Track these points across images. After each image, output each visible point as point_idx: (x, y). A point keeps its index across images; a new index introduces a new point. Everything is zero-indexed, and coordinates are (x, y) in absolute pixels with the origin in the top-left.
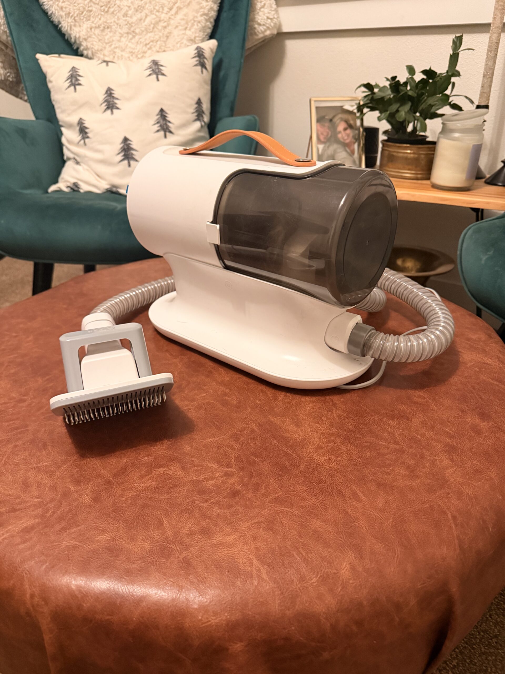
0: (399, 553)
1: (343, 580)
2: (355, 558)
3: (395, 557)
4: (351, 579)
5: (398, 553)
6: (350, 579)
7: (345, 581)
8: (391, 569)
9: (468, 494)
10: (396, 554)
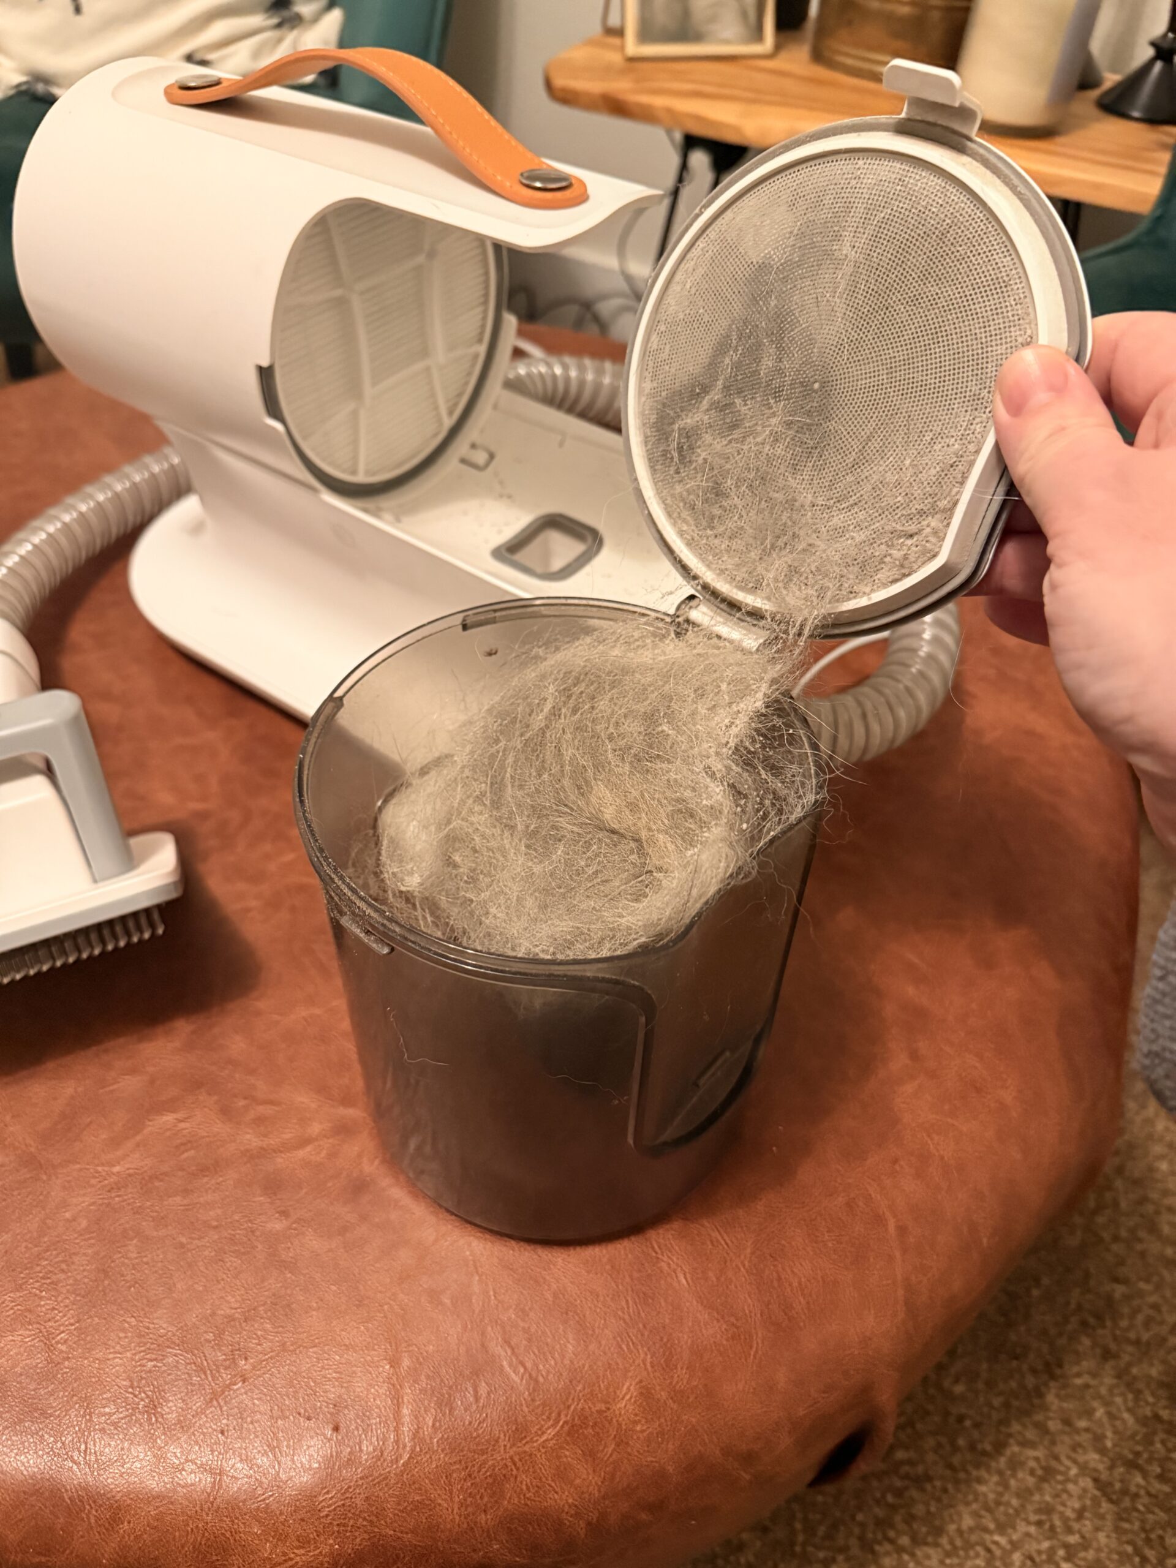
0: (760, 1342)
1: (620, 1425)
2: (652, 1367)
3: (750, 1354)
4: (640, 1421)
5: (757, 1343)
6: (636, 1423)
7: (624, 1427)
8: (737, 1385)
9: (942, 1158)
10: (751, 1347)
